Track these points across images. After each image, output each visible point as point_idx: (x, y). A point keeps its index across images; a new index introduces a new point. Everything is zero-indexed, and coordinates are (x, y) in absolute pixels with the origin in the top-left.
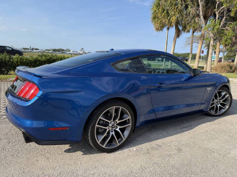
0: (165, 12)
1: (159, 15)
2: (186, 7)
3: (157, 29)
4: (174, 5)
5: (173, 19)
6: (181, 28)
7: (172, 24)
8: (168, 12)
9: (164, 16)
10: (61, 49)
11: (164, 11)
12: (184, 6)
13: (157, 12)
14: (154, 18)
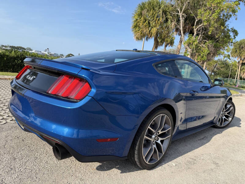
0: (147, 22)
1: (141, 24)
2: (167, 20)
3: (138, 39)
4: (155, 17)
5: (154, 30)
6: (159, 41)
7: (152, 35)
8: (149, 23)
9: (146, 26)
10: (20, 47)
11: (145, 22)
12: (164, 19)
13: (138, 21)
14: (135, 27)
